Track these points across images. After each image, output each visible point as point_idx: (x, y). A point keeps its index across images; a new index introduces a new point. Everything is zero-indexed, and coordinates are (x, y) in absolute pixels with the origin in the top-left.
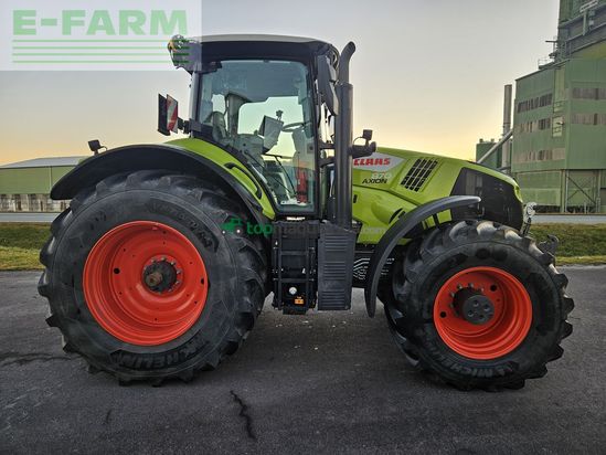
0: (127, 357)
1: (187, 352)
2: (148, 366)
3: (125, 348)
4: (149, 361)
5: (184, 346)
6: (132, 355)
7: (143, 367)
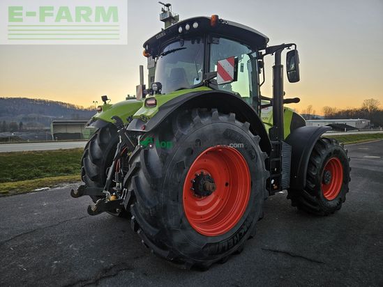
0: (212, 247)
1: (242, 231)
2: (226, 248)
3: (210, 241)
4: (226, 244)
5: (241, 228)
6: (216, 244)
7: (224, 250)
